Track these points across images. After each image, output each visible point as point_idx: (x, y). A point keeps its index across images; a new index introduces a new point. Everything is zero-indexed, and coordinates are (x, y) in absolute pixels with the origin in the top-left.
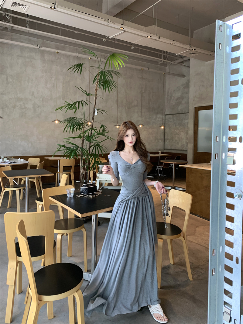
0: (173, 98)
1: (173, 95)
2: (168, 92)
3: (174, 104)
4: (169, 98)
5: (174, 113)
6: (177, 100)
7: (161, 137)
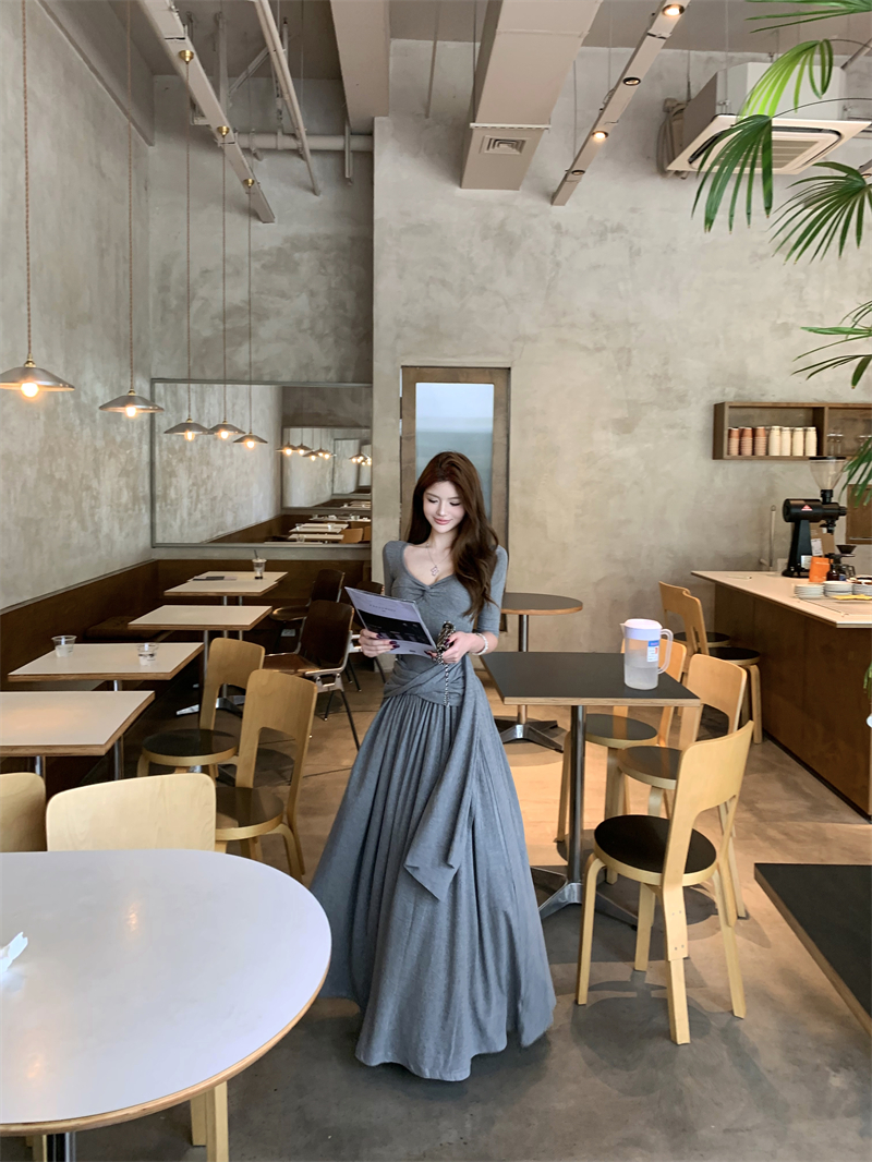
0: (195, 305)
1: (202, 292)
2: (165, 271)
3: (207, 333)
4: (174, 303)
5: (209, 375)
6: (225, 316)
7: (144, 487)
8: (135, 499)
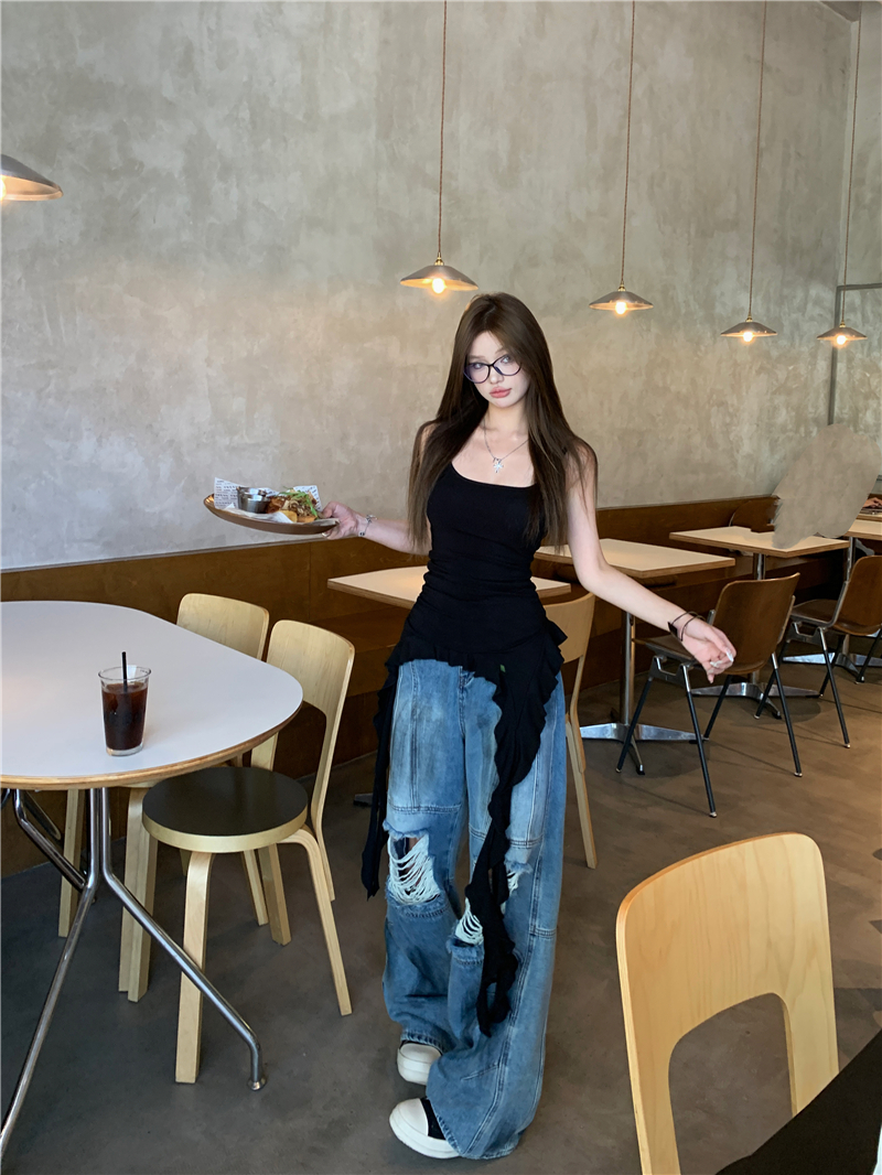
2: (862, 160)
4: (868, 197)
7: (817, 408)
8: (800, 419)
